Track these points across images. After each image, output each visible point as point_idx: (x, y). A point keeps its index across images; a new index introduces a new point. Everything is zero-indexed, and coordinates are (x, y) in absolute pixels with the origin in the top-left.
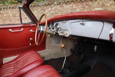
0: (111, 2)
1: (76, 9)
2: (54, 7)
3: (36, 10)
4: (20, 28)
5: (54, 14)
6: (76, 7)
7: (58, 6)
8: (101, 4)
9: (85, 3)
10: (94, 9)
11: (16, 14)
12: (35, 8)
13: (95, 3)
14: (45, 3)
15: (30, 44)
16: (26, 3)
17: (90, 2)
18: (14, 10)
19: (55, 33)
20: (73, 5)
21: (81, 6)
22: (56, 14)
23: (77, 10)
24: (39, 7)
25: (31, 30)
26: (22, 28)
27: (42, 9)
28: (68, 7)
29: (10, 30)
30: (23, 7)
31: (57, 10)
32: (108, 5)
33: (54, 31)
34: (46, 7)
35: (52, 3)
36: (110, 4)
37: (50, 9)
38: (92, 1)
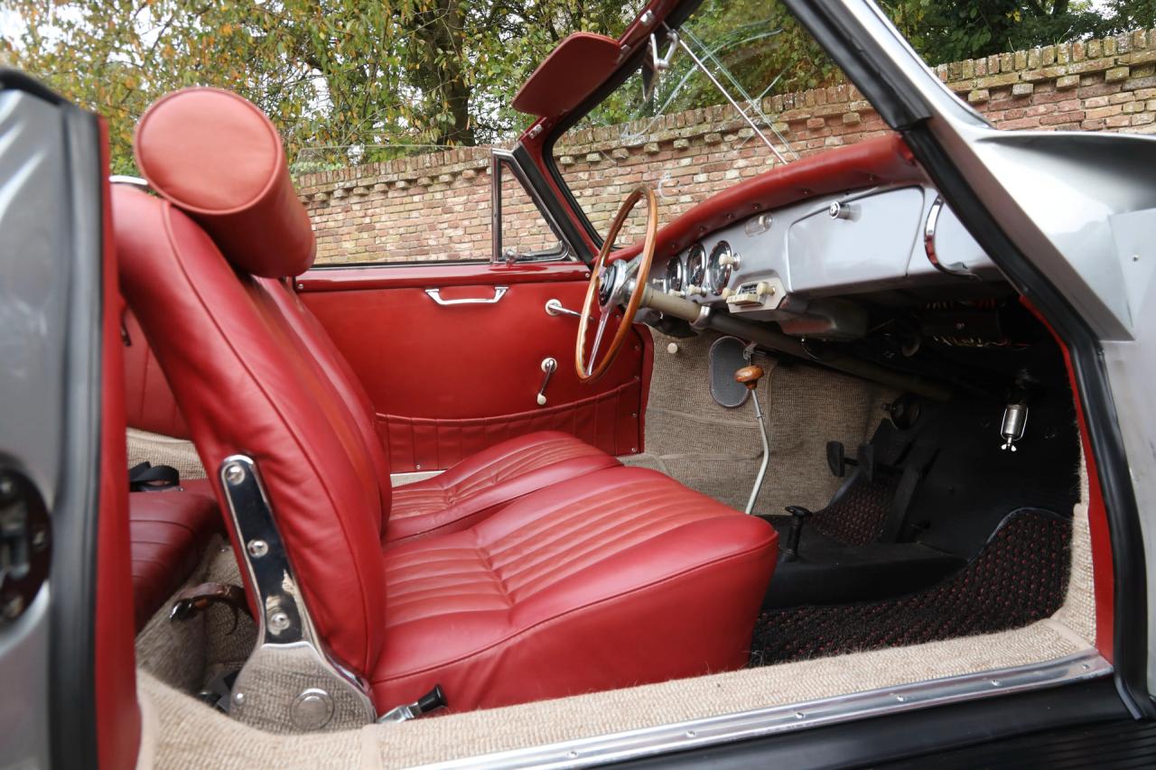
2: (741, 163)
3: (588, 192)
4: (490, 282)
9: (1042, 109)
11: (432, 228)
14: (665, 135)
15: (541, 399)
16: (538, 128)
17: (1103, 100)
18: (416, 198)
19: (705, 311)
24: (612, 171)
25: (554, 304)
26: (501, 284)
29: (434, 294)
30: (514, 154)
33: (703, 295)
34: (670, 164)
35: (722, 126)
37: (702, 177)
38: (1127, 87)
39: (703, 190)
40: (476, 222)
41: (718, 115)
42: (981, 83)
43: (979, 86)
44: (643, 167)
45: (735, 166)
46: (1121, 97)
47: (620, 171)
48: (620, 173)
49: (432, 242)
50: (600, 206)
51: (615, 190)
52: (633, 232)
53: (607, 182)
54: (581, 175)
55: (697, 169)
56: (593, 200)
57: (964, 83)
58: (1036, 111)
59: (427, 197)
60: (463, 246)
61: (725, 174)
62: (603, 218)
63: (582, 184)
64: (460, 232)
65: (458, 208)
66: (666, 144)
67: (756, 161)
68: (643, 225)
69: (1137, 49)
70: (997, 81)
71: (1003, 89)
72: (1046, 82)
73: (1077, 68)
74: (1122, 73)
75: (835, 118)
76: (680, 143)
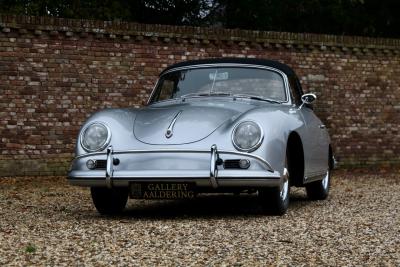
0: (346, 60)
2: (188, 53)
3: (119, 54)
7: (202, 50)
8: (322, 64)
10: (306, 75)
11: (21, 60)
13: (308, 59)
14: (162, 35)
17: (295, 54)
32: (340, 68)
34: (159, 48)
37: (172, 57)
40: (52, 61)
41: (184, 31)
42: (268, 41)
44: (147, 46)
45: (185, 54)
46: (299, 54)
47: (136, 46)
49: (20, 69)
50: (123, 63)
51: (133, 56)
52: (140, 78)
53: (130, 51)
54: (116, 45)
55: (169, 53)
56: (121, 59)
57: (264, 40)
58: (279, 54)
59: (20, 40)
60: (43, 74)
61: (181, 57)
62: (125, 69)
63: (116, 49)
64: (41, 65)
65: (41, 51)
66: (161, 39)
67: (194, 54)
68: (145, 75)
69: (305, 40)
70: (272, 41)
71: (273, 44)
72: (284, 45)
73: (292, 42)
74: (302, 47)
75: (225, 42)
76: (167, 40)
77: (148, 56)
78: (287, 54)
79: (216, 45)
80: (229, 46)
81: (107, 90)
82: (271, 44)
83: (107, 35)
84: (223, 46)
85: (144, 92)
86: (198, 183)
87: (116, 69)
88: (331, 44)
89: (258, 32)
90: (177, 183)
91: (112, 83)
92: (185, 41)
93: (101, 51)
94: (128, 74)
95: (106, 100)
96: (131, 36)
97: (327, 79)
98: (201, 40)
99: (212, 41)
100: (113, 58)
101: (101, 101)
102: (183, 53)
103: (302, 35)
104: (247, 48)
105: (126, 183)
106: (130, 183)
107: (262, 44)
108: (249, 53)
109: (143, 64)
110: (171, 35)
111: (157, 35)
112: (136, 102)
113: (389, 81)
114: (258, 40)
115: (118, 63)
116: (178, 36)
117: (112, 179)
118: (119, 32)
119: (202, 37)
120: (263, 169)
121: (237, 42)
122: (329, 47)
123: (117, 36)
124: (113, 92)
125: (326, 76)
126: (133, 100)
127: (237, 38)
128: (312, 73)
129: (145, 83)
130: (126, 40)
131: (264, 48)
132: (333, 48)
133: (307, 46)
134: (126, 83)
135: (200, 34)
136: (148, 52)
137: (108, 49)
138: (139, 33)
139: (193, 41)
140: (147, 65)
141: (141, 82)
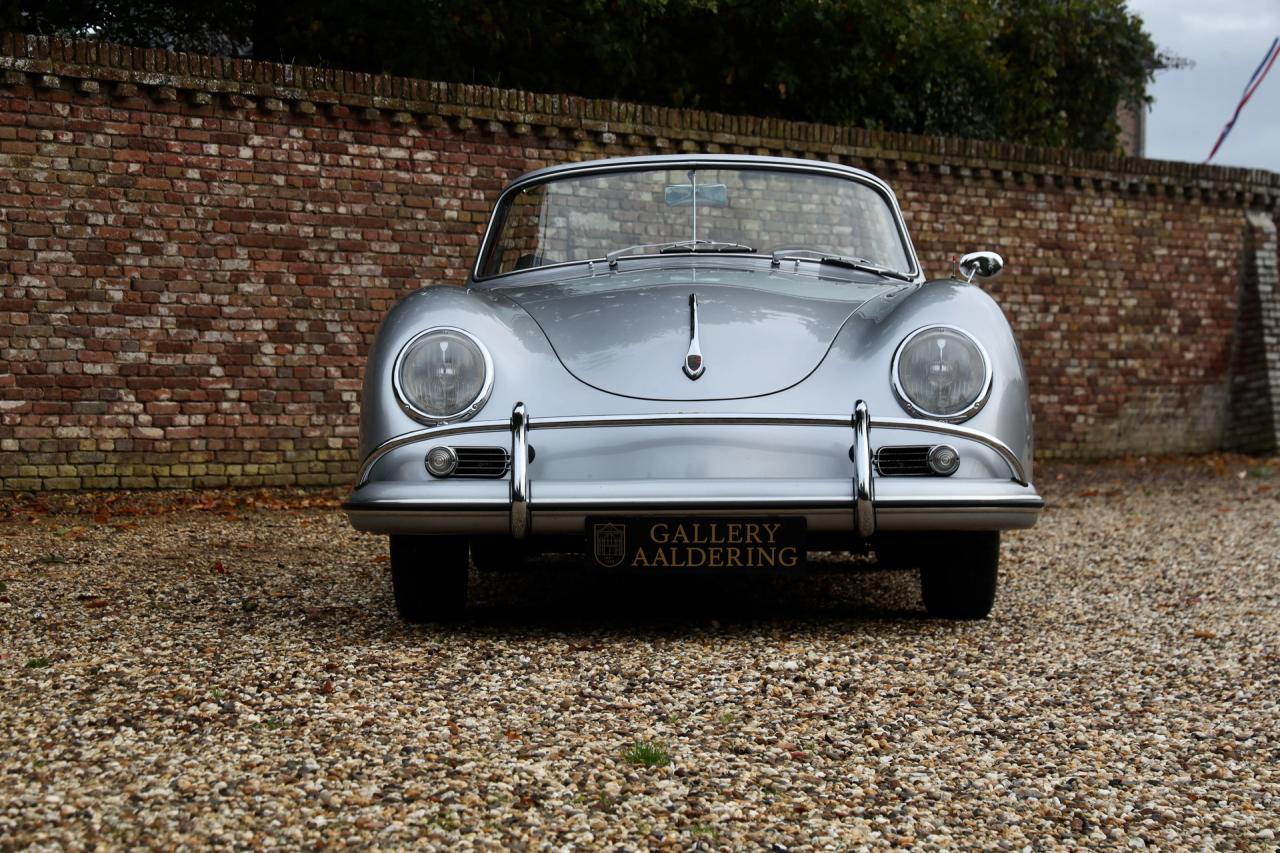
1: (435, 191)
2: (257, 140)
3: (67, 137)
5: (246, 215)
6: (437, 179)
7: (294, 132)
10: (561, 214)
12: (63, 110)
14: (189, 82)
17: (535, 152)
20: (420, 156)
21: (473, 172)
22: (265, 219)
23: (443, 202)
27: (137, 143)
28: (379, 164)
31: (280, 180)
32: (647, 197)
34: (177, 122)
36: (657, 189)
37: (213, 149)
38: (551, 145)
39: (214, 166)
41: (248, 73)
42: (471, 111)
43: (470, 115)
44: (145, 116)
45: (250, 143)
46: (547, 152)
47: (116, 114)
48: (115, 116)
50: (79, 163)
51: (106, 141)
52: (125, 210)
54: (59, 107)
55: (206, 136)
56: (72, 150)
57: (459, 108)
58: (496, 150)
61: (238, 151)
62: (85, 181)
63: (58, 121)
66: (186, 95)
67: (273, 141)
68: (140, 201)
69: (562, 113)
70: (480, 114)
71: (482, 124)
72: (510, 126)
73: (530, 118)
74: (555, 132)
75: (357, 111)
76: (201, 98)
77: (147, 144)
78: (516, 152)
79: (331, 119)
80: (366, 123)
81: (32, 243)
82: (475, 121)
83: (34, 77)
84: (351, 124)
85: (135, 249)
86: (813, 519)
87: (58, 181)
88: (627, 127)
89: (443, 86)
90: (744, 520)
91: (47, 220)
92: (251, 105)
93: (17, 125)
94: (91, 195)
95: (30, 272)
96: (102, 82)
97: (616, 226)
98: (292, 103)
99: (324, 108)
100: (50, 148)
101: (16, 276)
102: (242, 140)
103: (556, 99)
104: (413, 132)
105: (578, 521)
106: (590, 520)
107: (453, 120)
108: (417, 146)
109: (134, 167)
110: (214, 85)
111: (175, 81)
112: (112, 279)
113: (766, 238)
114: (444, 109)
115: (62, 163)
116: (234, 87)
117: (533, 507)
118: (69, 69)
119: (298, 94)
120: (994, 474)
121: (388, 113)
122: (622, 137)
123: (63, 79)
124: (49, 247)
125: (613, 218)
126: (105, 274)
127: (388, 102)
128: (578, 210)
129: (140, 224)
130: (86, 94)
131: (457, 131)
132: (633, 139)
133: (567, 131)
134: (86, 223)
135: (293, 84)
136: (147, 130)
137: (34, 119)
138: (125, 75)
139: (272, 105)
140: (144, 172)
141: (129, 222)
